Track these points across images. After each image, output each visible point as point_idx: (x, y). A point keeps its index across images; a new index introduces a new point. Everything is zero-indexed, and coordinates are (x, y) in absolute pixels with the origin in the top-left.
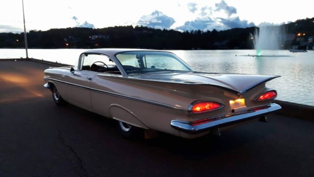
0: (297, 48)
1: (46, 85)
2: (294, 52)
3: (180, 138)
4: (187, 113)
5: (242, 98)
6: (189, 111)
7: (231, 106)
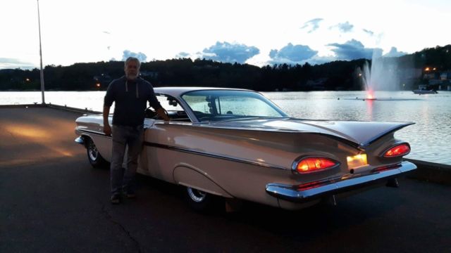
0: (425, 88)
1: (78, 140)
2: (420, 93)
3: (279, 209)
4: (291, 173)
5: (363, 153)
6: (292, 170)
7: (349, 164)
